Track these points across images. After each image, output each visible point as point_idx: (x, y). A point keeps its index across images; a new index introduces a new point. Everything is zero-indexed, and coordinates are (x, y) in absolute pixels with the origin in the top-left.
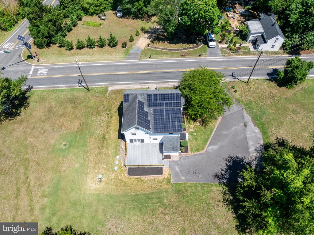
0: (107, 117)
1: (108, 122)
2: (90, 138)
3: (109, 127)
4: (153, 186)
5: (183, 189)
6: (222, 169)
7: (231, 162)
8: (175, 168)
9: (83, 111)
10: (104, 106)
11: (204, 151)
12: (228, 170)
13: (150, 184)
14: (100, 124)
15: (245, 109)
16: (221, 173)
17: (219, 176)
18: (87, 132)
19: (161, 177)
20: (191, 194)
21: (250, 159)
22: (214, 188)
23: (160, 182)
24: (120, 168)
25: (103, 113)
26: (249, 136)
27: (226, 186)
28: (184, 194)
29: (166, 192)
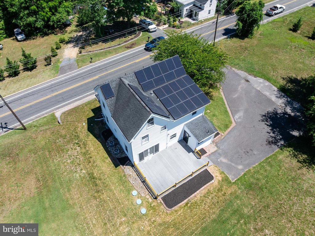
0: (77, 148)
1: (85, 154)
2: (69, 190)
3: (91, 159)
4: (215, 200)
5: (252, 180)
6: (268, 132)
7: (269, 120)
8: (221, 161)
9: (31, 159)
10: (64, 137)
11: (234, 124)
12: (274, 130)
13: (209, 201)
14: (72, 163)
15: (233, 67)
16: (271, 136)
17: (272, 141)
18: (58, 184)
19: (214, 183)
20: (266, 179)
21: (281, 108)
22: (280, 157)
23: (218, 190)
24: (150, 207)
25: (69, 146)
26: (260, 89)
27: (288, 147)
28: (258, 185)
29: (237, 197)
